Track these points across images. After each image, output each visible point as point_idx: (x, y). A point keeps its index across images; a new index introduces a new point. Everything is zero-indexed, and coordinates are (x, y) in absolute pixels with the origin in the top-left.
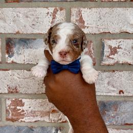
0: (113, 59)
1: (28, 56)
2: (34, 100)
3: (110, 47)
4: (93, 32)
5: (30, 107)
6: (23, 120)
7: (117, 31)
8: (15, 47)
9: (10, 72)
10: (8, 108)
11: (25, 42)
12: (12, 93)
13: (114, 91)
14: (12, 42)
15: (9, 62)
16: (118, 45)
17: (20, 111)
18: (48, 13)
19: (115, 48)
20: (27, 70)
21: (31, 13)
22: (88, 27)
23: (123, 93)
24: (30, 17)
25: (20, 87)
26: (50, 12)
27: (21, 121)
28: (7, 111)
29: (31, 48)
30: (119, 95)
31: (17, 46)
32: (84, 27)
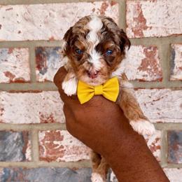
4: (159, 35)
5: (71, 142)
6: (62, 159)
8: (48, 59)
9: (42, 94)
10: (42, 143)
12: (46, 122)
14: (45, 53)
15: (40, 80)
17: (58, 147)
18: (94, 10)
21: (69, 10)
22: (151, 28)
24: (68, 17)
25: (56, 115)
27: (60, 161)
28: (40, 147)
31: (52, 58)
32: (145, 28)
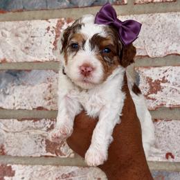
0: (154, 99)
1: (20, 97)
2: (30, 166)
3: (149, 80)
7: (161, 53)
11: (16, 75)
13: (157, 153)
16: (162, 76)
19: (158, 82)
20: (18, 120)
23: (173, 157)
26: (51, 27)
29: (23, 84)
30: (166, 160)
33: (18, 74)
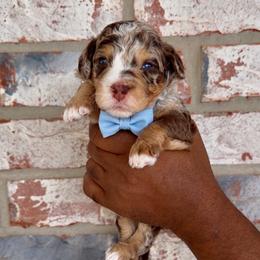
0: (227, 87)
1: (47, 90)
2: (67, 180)
3: (221, 63)
4: (184, 33)
5: (57, 197)
6: (46, 222)
7: (235, 28)
8: (18, 72)
9: (11, 125)
10: (13, 199)
11: (40, 60)
12: (18, 168)
13: (231, 155)
14: (12, 61)
15: (7, 104)
16: (236, 58)
17: (38, 205)
19: (231, 66)
20: (47, 120)
22: (171, 22)
23: (251, 158)
24: (46, 7)
25: (33, 155)
27: (42, 225)
28: (11, 206)
29: (52, 72)
31: (23, 69)
32: (164, 22)
33: (43, 58)
